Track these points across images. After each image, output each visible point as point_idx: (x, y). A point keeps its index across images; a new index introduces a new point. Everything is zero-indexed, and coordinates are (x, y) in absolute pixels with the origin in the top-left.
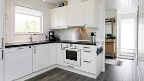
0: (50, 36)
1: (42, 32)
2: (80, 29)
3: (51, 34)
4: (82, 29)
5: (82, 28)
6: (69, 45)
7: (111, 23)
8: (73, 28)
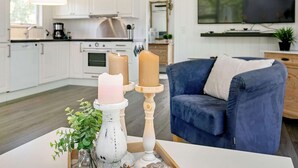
0: (55, 31)
1: (41, 25)
2: (110, 20)
3: (58, 27)
4: (113, 20)
5: (113, 18)
6: (93, 43)
7: (165, 8)
8: (97, 17)
